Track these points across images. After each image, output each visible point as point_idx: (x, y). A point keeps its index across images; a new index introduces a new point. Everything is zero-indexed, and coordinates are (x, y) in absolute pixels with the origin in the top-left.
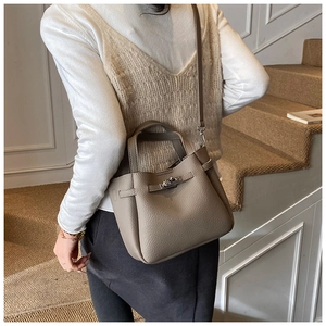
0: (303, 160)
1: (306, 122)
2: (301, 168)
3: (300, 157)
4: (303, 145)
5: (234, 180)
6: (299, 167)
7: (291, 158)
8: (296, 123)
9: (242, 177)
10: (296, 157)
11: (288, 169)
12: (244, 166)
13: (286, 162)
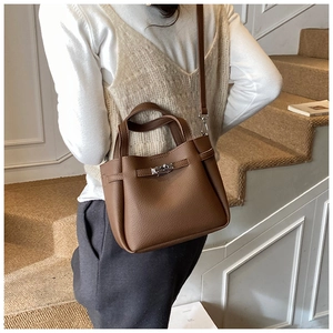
0: (305, 153)
1: (308, 115)
2: (303, 162)
3: (302, 151)
4: (305, 139)
5: (236, 174)
6: (301, 160)
7: (292, 152)
8: (297, 116)
9: (244, 171)
10: (298, 150)
11: (290, 163)
12: (246, 160)
13: (288, 156)
